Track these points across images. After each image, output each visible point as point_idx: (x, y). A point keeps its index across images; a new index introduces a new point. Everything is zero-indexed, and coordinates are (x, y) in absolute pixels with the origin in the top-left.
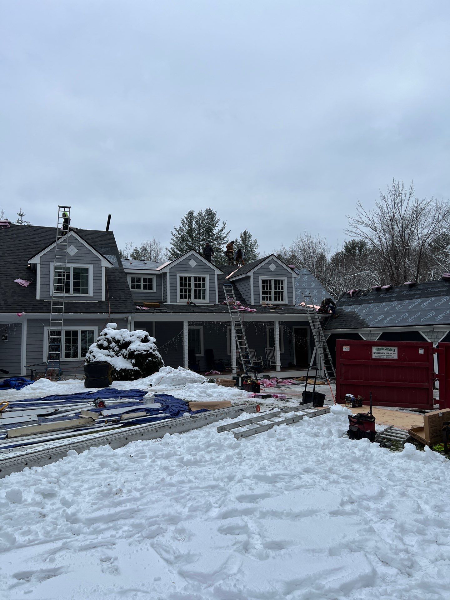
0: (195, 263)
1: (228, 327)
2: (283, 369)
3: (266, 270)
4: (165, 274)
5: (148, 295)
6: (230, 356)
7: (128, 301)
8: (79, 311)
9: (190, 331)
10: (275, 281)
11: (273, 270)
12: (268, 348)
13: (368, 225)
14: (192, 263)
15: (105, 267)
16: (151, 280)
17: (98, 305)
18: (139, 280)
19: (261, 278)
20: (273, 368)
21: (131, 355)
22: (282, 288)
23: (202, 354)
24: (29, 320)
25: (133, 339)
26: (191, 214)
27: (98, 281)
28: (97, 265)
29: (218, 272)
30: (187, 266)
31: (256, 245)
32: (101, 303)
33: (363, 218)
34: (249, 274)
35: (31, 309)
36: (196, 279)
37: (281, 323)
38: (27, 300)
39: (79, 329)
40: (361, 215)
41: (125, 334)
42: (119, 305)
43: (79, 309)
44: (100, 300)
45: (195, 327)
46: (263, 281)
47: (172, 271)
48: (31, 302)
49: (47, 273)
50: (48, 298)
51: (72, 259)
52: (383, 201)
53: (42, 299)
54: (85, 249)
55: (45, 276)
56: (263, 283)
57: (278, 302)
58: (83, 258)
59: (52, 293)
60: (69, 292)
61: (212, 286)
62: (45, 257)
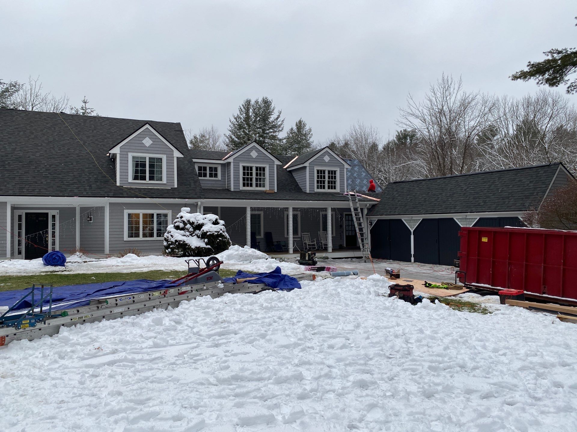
0: (257, 154)
1: (286, 213)
2: (334, 250)
3: (320, 161)
4: (229, 163)
5: (214, 183)
6: (287, 239)
7: (197, 188)
8: (154, 196)
9: (252, 216)
10: (329, 171)
11: (327, 161)
12: (321, 231)
13: (417, 117)
14: (254, 154)
15: (177, 157)
16: (216, 169)
17: (171, 191)
18: (205, 169)
19: (316, 169)
20: (326, 250)
21: (204, 236)
22: (335, 178)
23: (262, 236)
24: (111, 204)
25: (206, 222)
26: (248, 102)
27: (170, 170)
28: (170, 156)
29: (277, 162)
30: (249, 157)
31: (311, 134)
32: (173, 189)
33: (414, 110)
34: (305, 165)
35: (113, 194)
36: (257, 168)
37: (333, 210)
38: (109, 186)
39: (155, 212)
40: (412, 107)
41: (198, 217)
42: (190, 192)
44: (172, 187)
45: (256, 213)
46: (318, 171)
47: (235, 161)
48: (112, 188)
49: (126, 162)
51: (147, 150)
52: (433, 94)
53: (122, 185)
54: (159, 140)
55: (124, 165)
56: (318, 173)
57: (331, 191)
58: (157, 149)
59: (130, 180)
60: (145, 180)
61: (271, 176)
62: (124, 147)
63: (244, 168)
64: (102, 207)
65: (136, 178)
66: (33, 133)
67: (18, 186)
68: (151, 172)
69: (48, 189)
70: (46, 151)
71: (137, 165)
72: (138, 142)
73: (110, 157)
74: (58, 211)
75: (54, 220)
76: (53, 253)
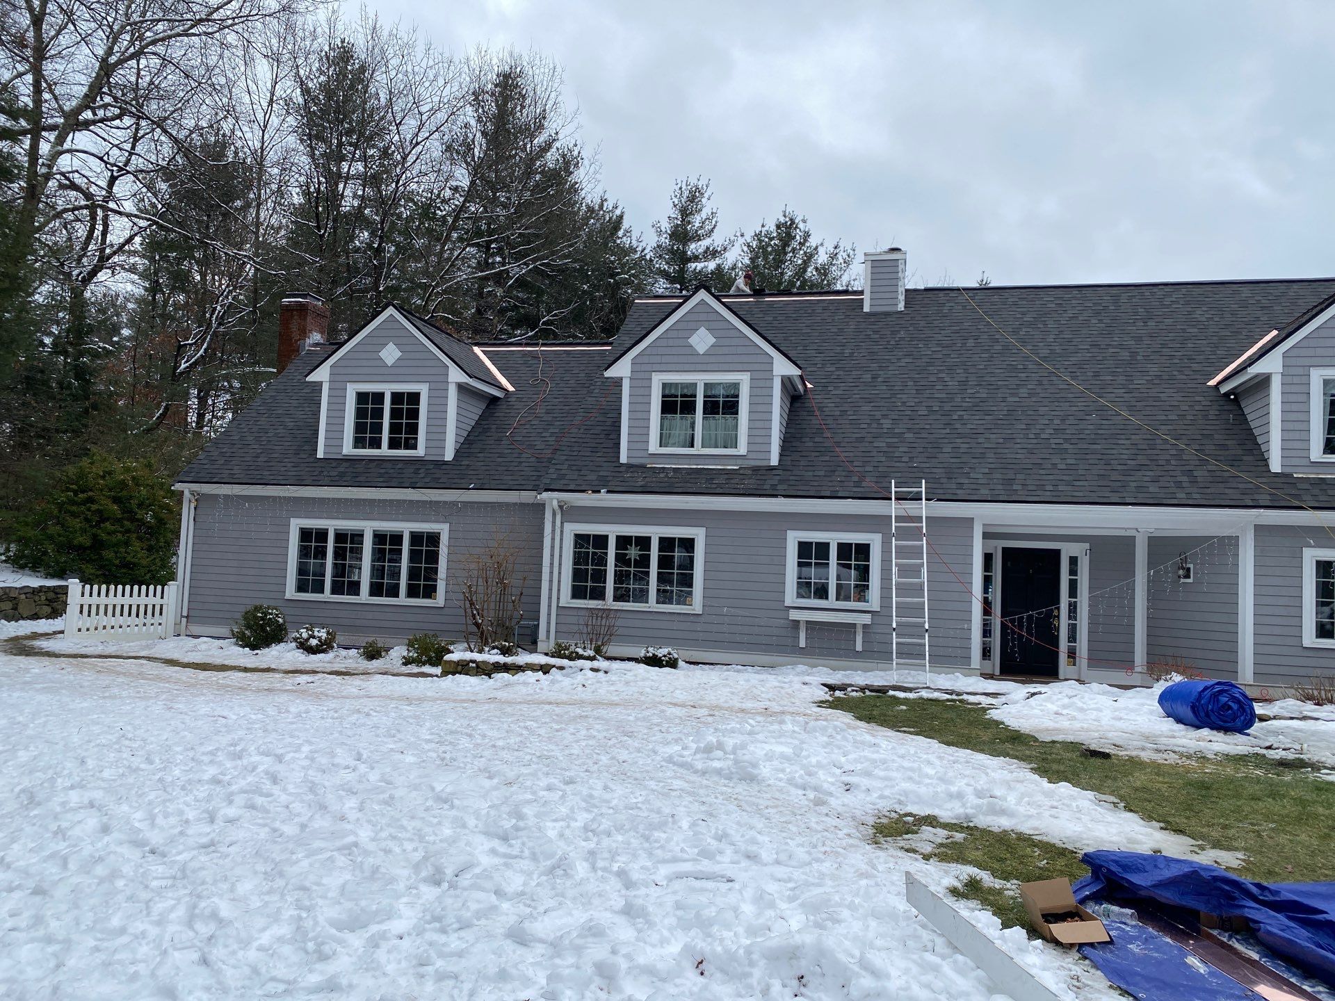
24: (1259, 529)
38: (1246, 474)
48: (1261, 480)
49: (1303, 398)
50: (1306, 470)
53: (1288, 470)
55: (1295, 407)
59: (1316, 453)
62: (1295, 352)
64: (1230, 538)
66: (997, 341)
67: (999, 476)
69: (1076, 483)
70: (1040, 383)
73: (1224, 389)
74: (1087, 546)
75: (1073, 572)
76: (1218, 688)
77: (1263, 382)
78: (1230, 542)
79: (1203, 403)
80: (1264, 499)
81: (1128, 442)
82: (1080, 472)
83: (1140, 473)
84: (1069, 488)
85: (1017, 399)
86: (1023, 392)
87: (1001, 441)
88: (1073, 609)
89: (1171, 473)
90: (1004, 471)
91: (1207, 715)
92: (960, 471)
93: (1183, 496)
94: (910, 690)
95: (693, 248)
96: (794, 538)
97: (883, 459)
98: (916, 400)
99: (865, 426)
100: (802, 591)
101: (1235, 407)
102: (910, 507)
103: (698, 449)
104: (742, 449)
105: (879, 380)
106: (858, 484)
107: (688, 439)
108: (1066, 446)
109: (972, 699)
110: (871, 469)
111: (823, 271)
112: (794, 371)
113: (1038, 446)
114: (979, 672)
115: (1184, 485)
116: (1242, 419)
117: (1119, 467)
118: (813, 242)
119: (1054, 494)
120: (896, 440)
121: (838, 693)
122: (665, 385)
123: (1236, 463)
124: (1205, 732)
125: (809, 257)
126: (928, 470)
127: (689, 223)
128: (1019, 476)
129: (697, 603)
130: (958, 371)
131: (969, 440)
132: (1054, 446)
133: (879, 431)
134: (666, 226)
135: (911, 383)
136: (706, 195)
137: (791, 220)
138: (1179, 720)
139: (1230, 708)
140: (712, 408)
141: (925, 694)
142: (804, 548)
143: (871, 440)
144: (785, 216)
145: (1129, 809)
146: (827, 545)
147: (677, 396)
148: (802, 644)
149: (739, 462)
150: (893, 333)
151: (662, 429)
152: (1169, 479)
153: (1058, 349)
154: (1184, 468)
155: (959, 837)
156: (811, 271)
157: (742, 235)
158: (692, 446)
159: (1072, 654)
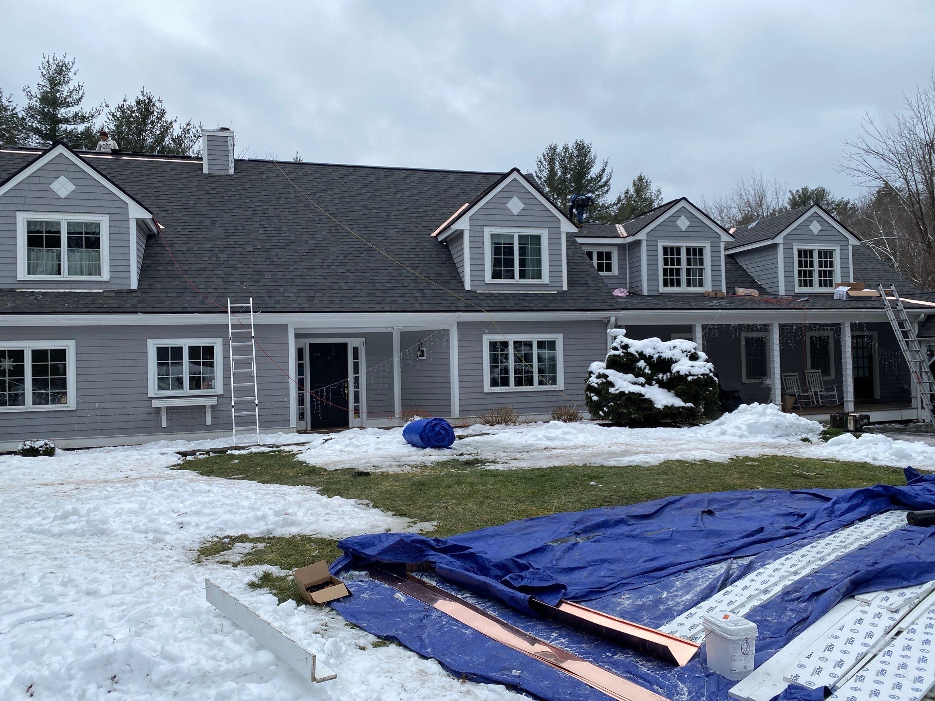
0: (688, 223)
3: (804, 232)
4: (638, 243)
10: (820, 252)
11: (816, 232)
15: (567, 233)
17: (560, 298)
18: (589, 255)
19: (796, 247)
22: (831, 266)
24: (461, 325)
25: (675, 355)
26: (553, 149)
27: (556, 258)
28: (554, 230)
29: (725, 237)
30: (675, 229)
32: (561, 293)
34: (776, 241)
36: (688, 250)
37: (854, 327)
38: (452, 291)
39: (534, 338)
42: (592, 298)
43: (533, 305)
44: (559, 289)
46: (800, 252)
47: (651, 238)
48: (460, 295)
49: (480, 245)
50: (484, 288)
51: (514, 221)
53: (474, 289)
54: (536, 202)
55: (477, 250)
56: (800, 256)
57: (824, 290)
58: (532, 219)
59: (488, 278)
60: (513, 277)
61: (715, 263)
62: (476, 217)
63: (665, 250)
64: (444, 330)
65: (496, 275)
66: (301, 201)
67: (305, 295)
68: (522, 263)
69: (354, 299)
70: (330, 231)
71: (497, 250)
72: (499, 206)
73: (440, 239)
74: (363, 339)
75: (356, 356)
76: (434, 422)
77: (459, 234)
78: (444, 334)
79: (429, 247)
80: (462, 306)
81: (386, 271)
82: (357, 291)
83: (393, 292)
84: (350, 302)
85: (315, 242)
86: (319, 237)
87: (305, 270)
88: (356, 380)
89: (411, 291)
90: (307, 291)
91: (429, 440)
92: (277, 291)
93: (418, 305)
94: (243, 448)
95: (62, 112)
96: (153, 345)
97: (221, 283)
98: (245, 240)
99: (207, 259)
100: (162, 385)
101: (446, 250)
102: (242, 318)
103: (64, 276)
104: (105, 276)
105: (217, 224)
106: (202, 302)
107: (56, 268)
108: (348, 274)
109: (287, 449)
110: (212, 290)
111: (178, 141)
112: (147, 216)
113: (330, 274)
114: (295, 430)
115: (419, 299)
116: (450, 258)
117: (381, 288)
118: (168, 118)
119: (341, 306)
120: (231, 269)
121: (189, 458)
122: (29, 223)
123: (446, 285)
124: (428, 450)
125: (165, 130)
126: (253, 291)
127: (58, 91)
128: (317, 295)
129: (72, 401)
130: (274, 221)
131: (283, 270)
132: (340, 274)
133: (217, 262)
134: (36, 91)
135: (241, 228)
136: (73, 70)
137: (149, 99)
138: (414, 445)
139: (441, 433)
140: (75, 243)
141: (254, 450)
142: (162, 353)
143: (212, 269)
144: (143, 95)
145: (375, 506)
146: (180, 349)
147: (42, 232)
148: (164, 424)
149: (103, 286)
150: (227, 190)
151: (29, 259)
152: (410, 295)
153: (341, 209)
154: (418, 288)
155: (261, 546)
156: (167, 141)
157: (107, 106)
158: (59, 273)
159: (357, 411)
